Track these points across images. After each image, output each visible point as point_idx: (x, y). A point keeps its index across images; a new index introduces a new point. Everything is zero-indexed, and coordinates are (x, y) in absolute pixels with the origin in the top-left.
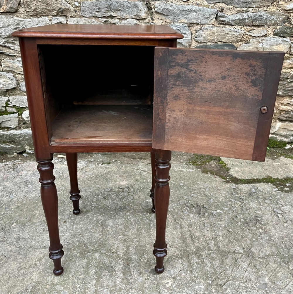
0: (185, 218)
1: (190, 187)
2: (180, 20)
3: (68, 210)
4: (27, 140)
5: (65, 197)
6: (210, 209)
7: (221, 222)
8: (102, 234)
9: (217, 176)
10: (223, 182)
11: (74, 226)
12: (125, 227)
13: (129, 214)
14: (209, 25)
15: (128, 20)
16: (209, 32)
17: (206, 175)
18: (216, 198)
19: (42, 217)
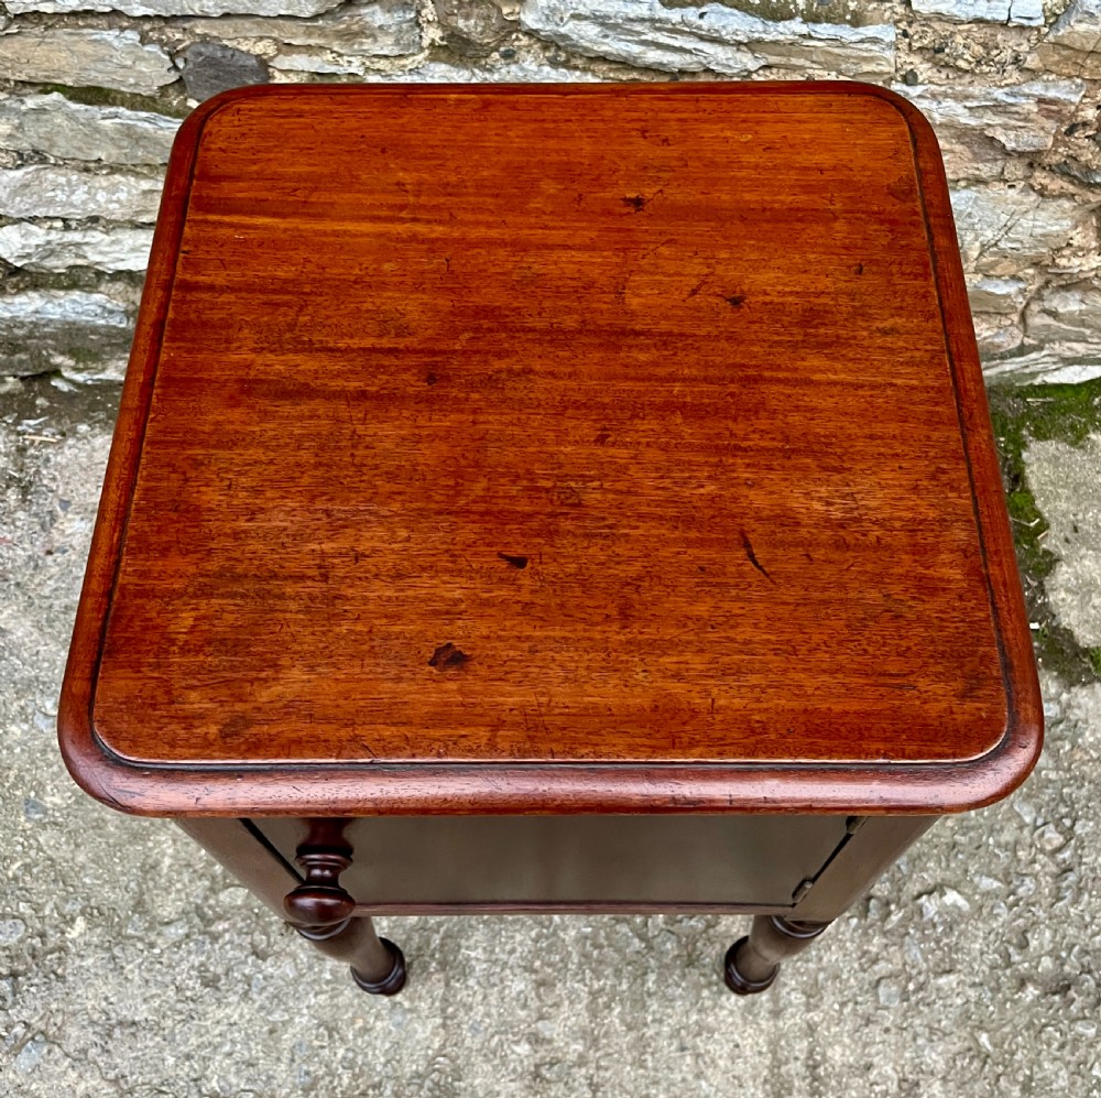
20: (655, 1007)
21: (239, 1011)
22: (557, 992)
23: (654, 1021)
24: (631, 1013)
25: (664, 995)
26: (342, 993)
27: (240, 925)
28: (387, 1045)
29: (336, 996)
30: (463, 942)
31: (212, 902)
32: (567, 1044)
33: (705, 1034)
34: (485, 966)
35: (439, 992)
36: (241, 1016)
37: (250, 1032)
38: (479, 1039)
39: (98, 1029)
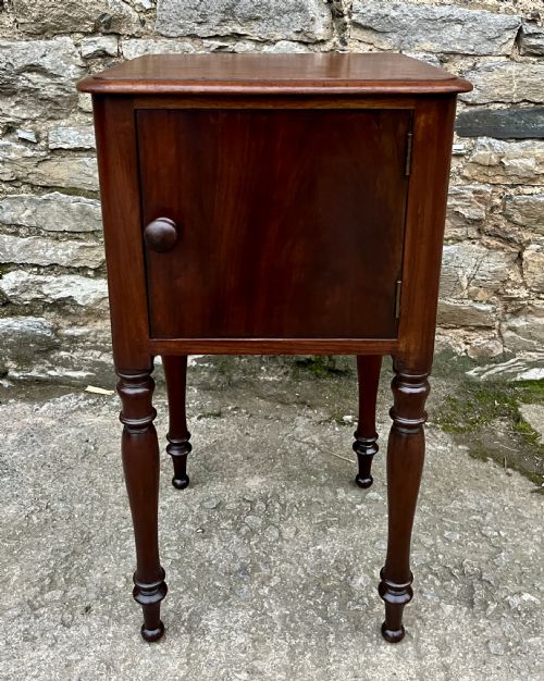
0: (429, 616)
1: (438, 507)
2: (417, 44)
3: (98, 568)
4: (10, 346)
5: (95, 520)
6: (500, 587)
7: (537, 639)
8: (188, 663)
9: (515, 469)
10: (532, 492)
11: (112, 629)
12: (254, 641)
13: (266, 591)
14: (497, 59)
15: (278, 44)
16: (495, 76)
17: (483, 466)
18: (516, 546)
20: (335, 653)
21: (47, 653)
22: (267, 645)
23: (335, 661)
24: (318, 658)
25: (341, 647)
26: (119, 644)
27: (56, 609)
28: (148, 674)
29: (115, 646)
30: (204, 617)
31: (39, 599)
32: (274, 675)
33: (371, 668)
34: (218, 629)
35: (186, 644)
36: (48, 656)
37: (52, 665)
38: (212, 670)
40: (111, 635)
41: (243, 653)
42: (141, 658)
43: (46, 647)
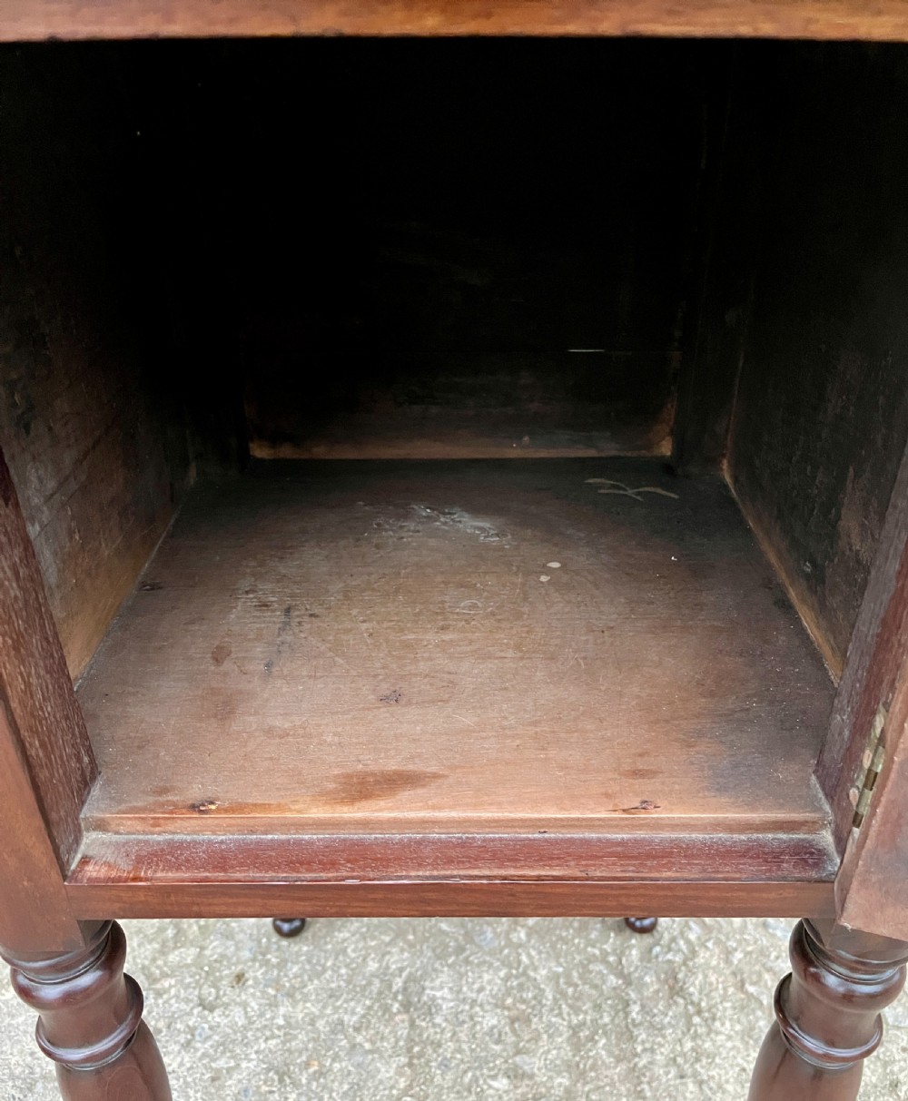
8: (410, 1065)
11: (282, 1010)
12: (513, 1021)
13: (523, 935)
19: (139, 945)
20: (643, 1036)
21: (179, 1059)
22: (534, 1026)
23: (645, 1050)
24: (617, 1045)
25: (652, 1026)
26: (295, 1037)
27: (188, 980)
28: (346, 1087)
29: (290, 1041)
30: (427, 984)
31: (160, 962)
32: (551, 1078)
33: (704, 1061)
34: (452, 1004)
35: (403, 1032)
36: (181, 1064)
37: (189, 1079)
38: (449, 1076)
39: (18, 1083)
40: (281, 1022)
41: (498, 1042)
42: (334, 1060)
43: (177, 1048)
